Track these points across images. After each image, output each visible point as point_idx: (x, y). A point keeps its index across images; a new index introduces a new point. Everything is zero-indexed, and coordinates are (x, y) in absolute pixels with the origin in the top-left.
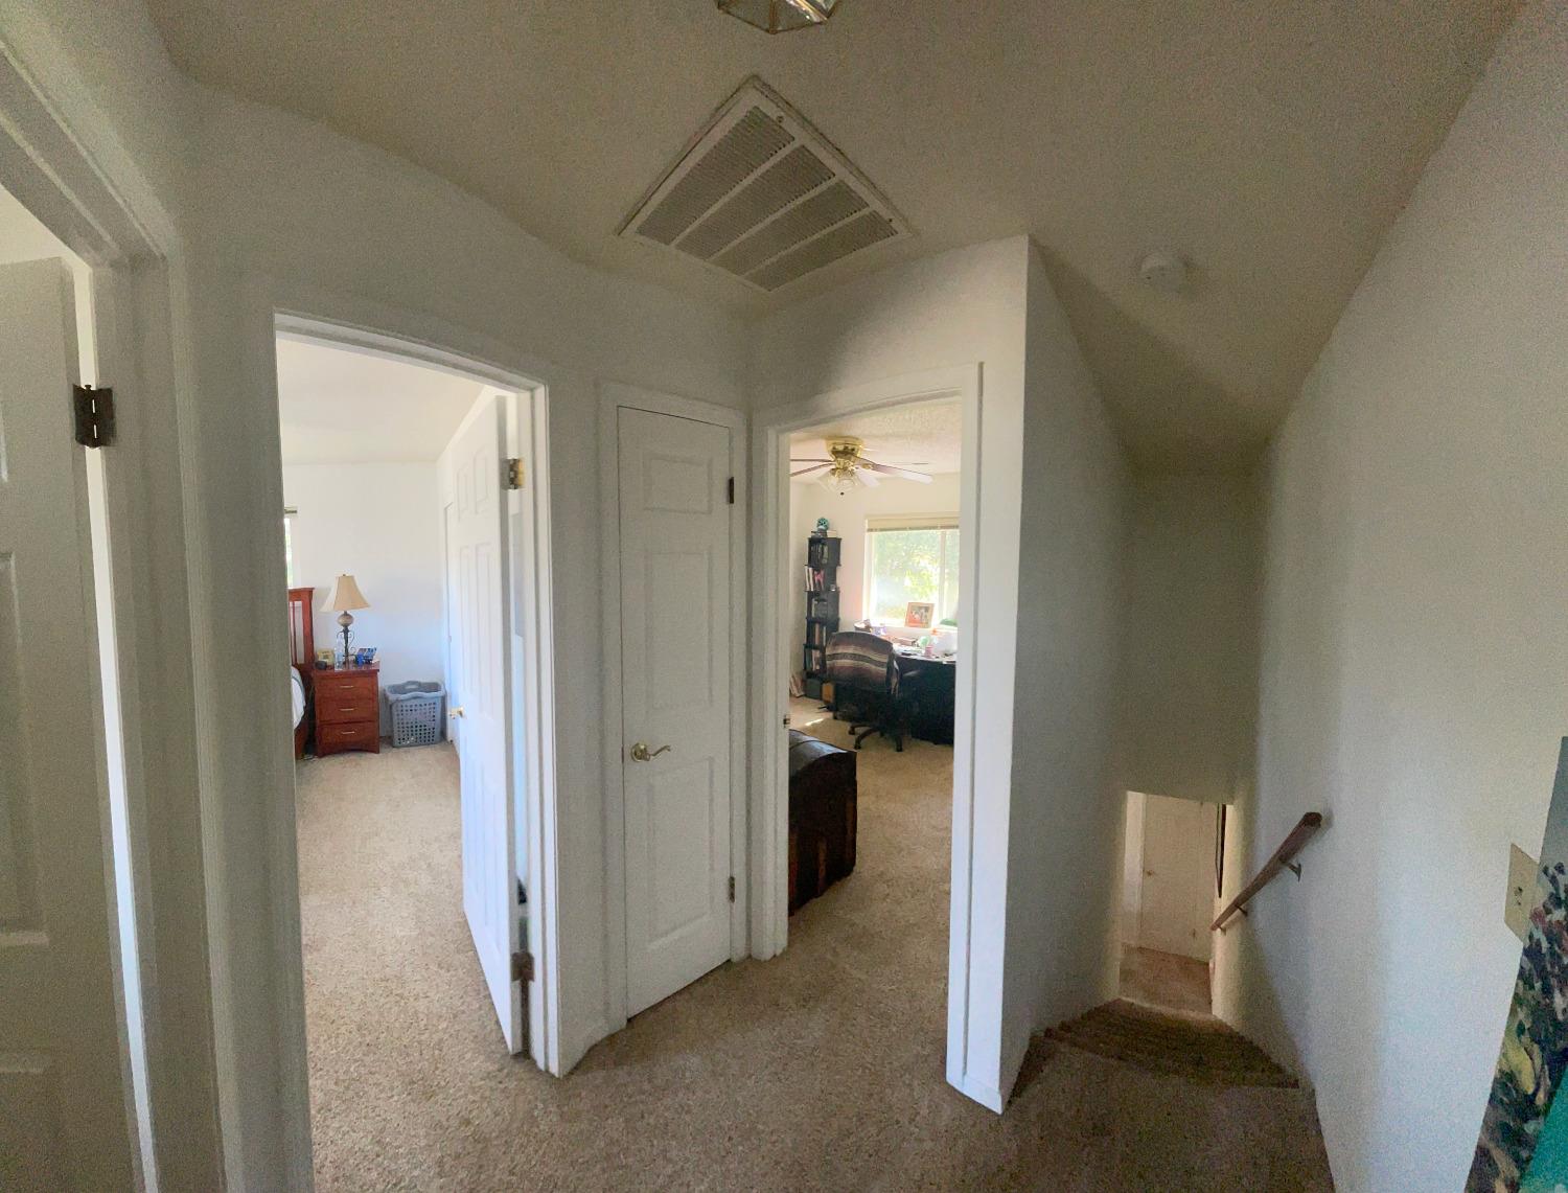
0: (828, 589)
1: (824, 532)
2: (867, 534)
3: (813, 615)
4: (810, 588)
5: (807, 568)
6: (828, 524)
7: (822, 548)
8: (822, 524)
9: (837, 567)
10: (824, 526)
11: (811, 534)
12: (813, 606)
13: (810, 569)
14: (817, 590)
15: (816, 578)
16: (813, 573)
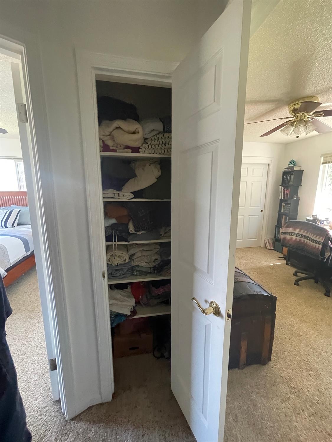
0: (292, 198)
1: (292, 168)
2: (322, 166)
3: (282, 211)
4: (281, 197)
5: (280, 187)
6: (296, 163)
7: (290, 177)
8: (291, 164)
9: (299, 186)
10: (293, 164)
11: (284, 169)
12: (283, 207)
13: (282, 187)
14: (286, 198)
15: (285, 192)
16: (284, 190)
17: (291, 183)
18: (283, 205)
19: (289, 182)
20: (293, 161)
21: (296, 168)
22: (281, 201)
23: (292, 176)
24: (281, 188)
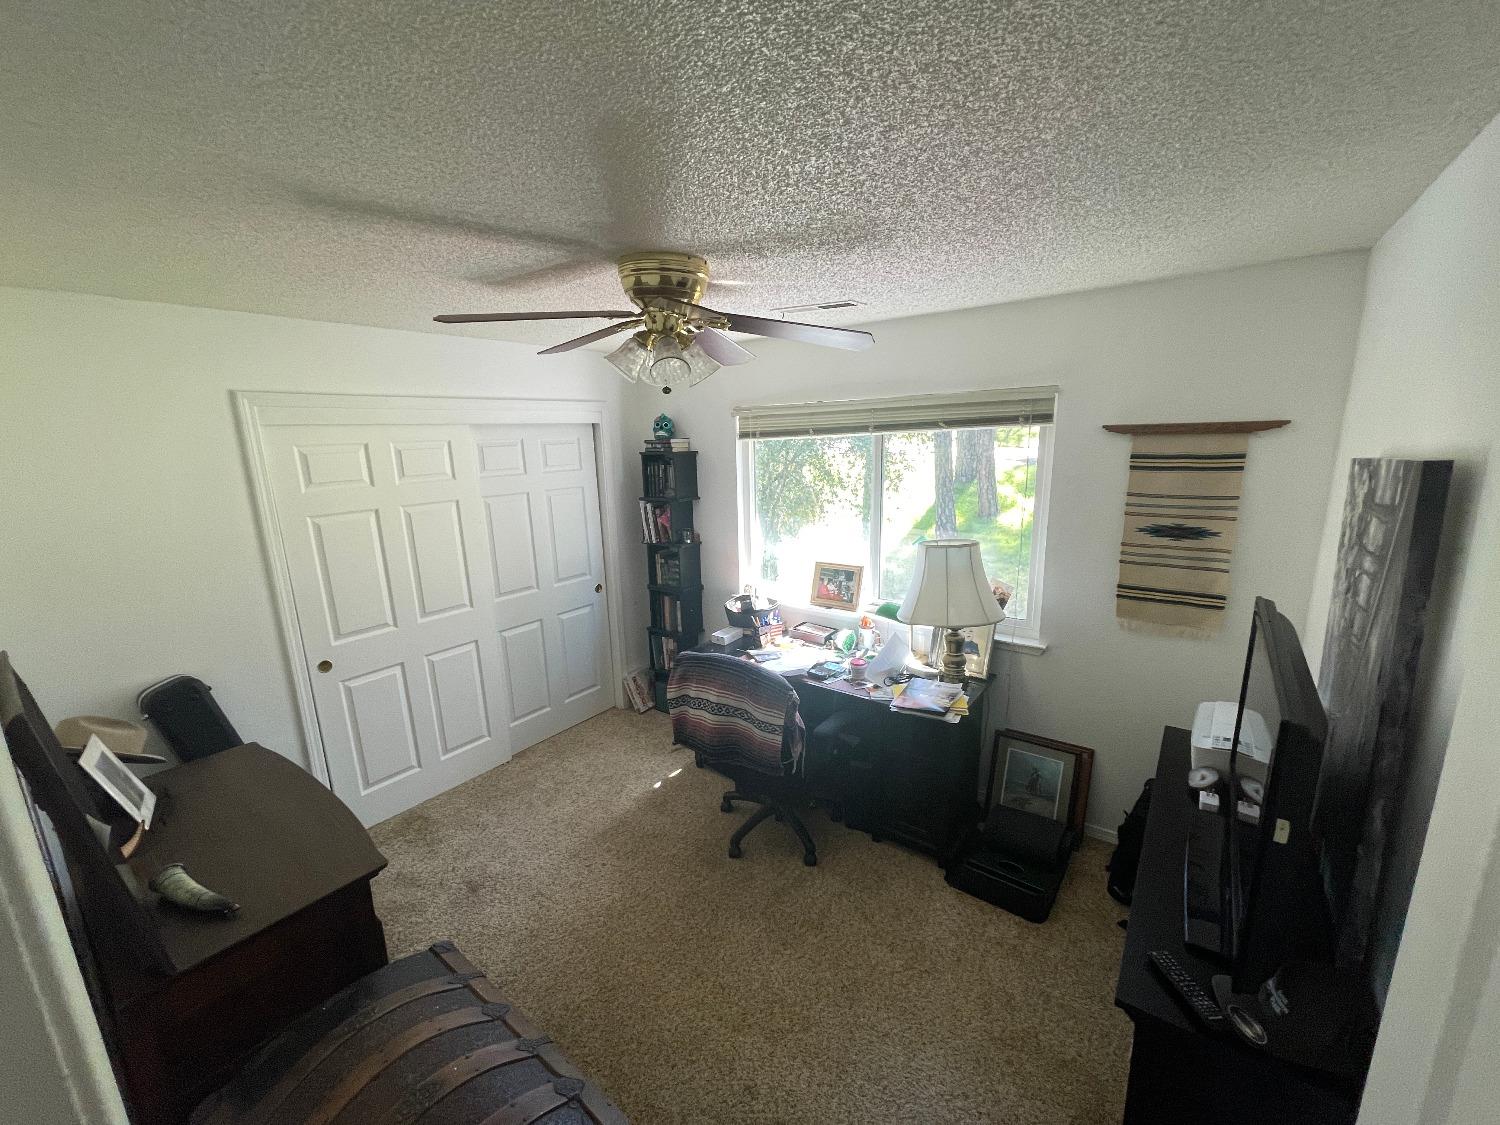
1: (666, 442)
2: (739, 443)
3: (659, 581)
4: (650, 537)
5: (642, 503)
6: (673, 426)
7: (665, 470)
8: (661, 428)
9: (694, 501)
10: (667, 431)
11: (645, 446)
12: (658, 566)
13: (649, 506)
14: (663, 540)
15: (659, 520)
16: (654, 513)
17: (670, 493)
18: (659, 560)
19: (666, 487)
20: (663, 418)
21: (677, 445)
22: (653, 549)
23: (671, 471)
24: (646, 508)
